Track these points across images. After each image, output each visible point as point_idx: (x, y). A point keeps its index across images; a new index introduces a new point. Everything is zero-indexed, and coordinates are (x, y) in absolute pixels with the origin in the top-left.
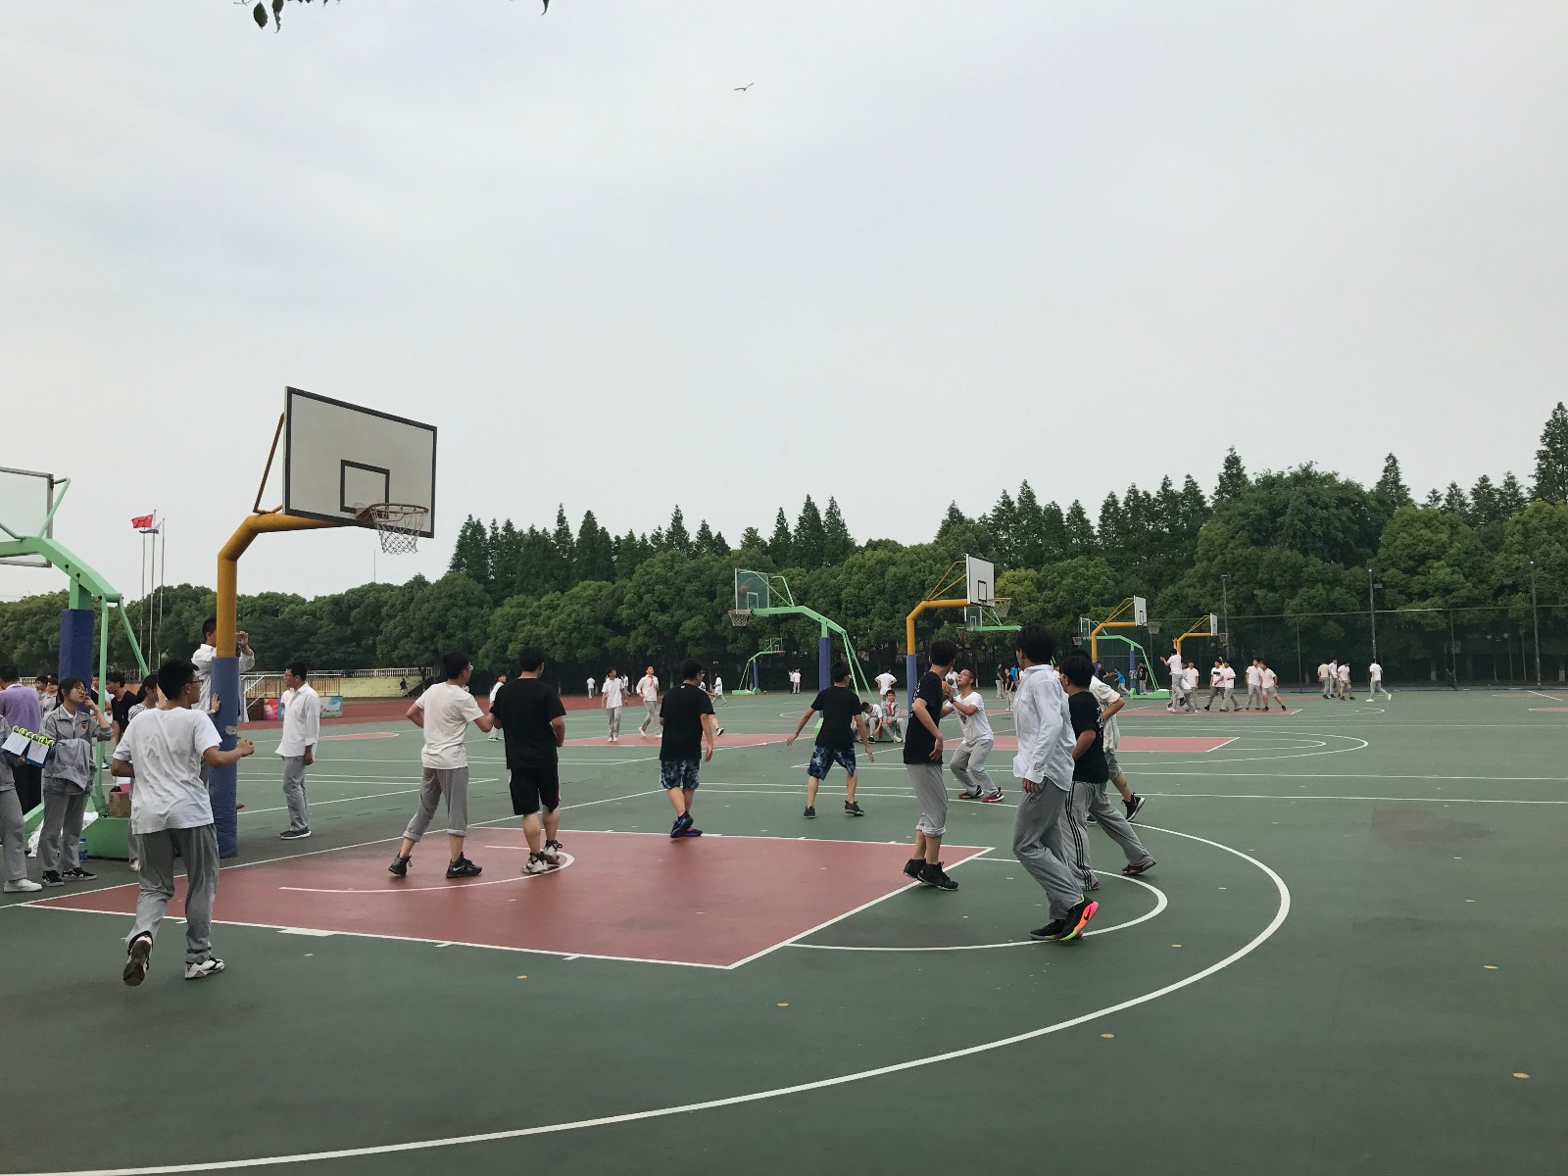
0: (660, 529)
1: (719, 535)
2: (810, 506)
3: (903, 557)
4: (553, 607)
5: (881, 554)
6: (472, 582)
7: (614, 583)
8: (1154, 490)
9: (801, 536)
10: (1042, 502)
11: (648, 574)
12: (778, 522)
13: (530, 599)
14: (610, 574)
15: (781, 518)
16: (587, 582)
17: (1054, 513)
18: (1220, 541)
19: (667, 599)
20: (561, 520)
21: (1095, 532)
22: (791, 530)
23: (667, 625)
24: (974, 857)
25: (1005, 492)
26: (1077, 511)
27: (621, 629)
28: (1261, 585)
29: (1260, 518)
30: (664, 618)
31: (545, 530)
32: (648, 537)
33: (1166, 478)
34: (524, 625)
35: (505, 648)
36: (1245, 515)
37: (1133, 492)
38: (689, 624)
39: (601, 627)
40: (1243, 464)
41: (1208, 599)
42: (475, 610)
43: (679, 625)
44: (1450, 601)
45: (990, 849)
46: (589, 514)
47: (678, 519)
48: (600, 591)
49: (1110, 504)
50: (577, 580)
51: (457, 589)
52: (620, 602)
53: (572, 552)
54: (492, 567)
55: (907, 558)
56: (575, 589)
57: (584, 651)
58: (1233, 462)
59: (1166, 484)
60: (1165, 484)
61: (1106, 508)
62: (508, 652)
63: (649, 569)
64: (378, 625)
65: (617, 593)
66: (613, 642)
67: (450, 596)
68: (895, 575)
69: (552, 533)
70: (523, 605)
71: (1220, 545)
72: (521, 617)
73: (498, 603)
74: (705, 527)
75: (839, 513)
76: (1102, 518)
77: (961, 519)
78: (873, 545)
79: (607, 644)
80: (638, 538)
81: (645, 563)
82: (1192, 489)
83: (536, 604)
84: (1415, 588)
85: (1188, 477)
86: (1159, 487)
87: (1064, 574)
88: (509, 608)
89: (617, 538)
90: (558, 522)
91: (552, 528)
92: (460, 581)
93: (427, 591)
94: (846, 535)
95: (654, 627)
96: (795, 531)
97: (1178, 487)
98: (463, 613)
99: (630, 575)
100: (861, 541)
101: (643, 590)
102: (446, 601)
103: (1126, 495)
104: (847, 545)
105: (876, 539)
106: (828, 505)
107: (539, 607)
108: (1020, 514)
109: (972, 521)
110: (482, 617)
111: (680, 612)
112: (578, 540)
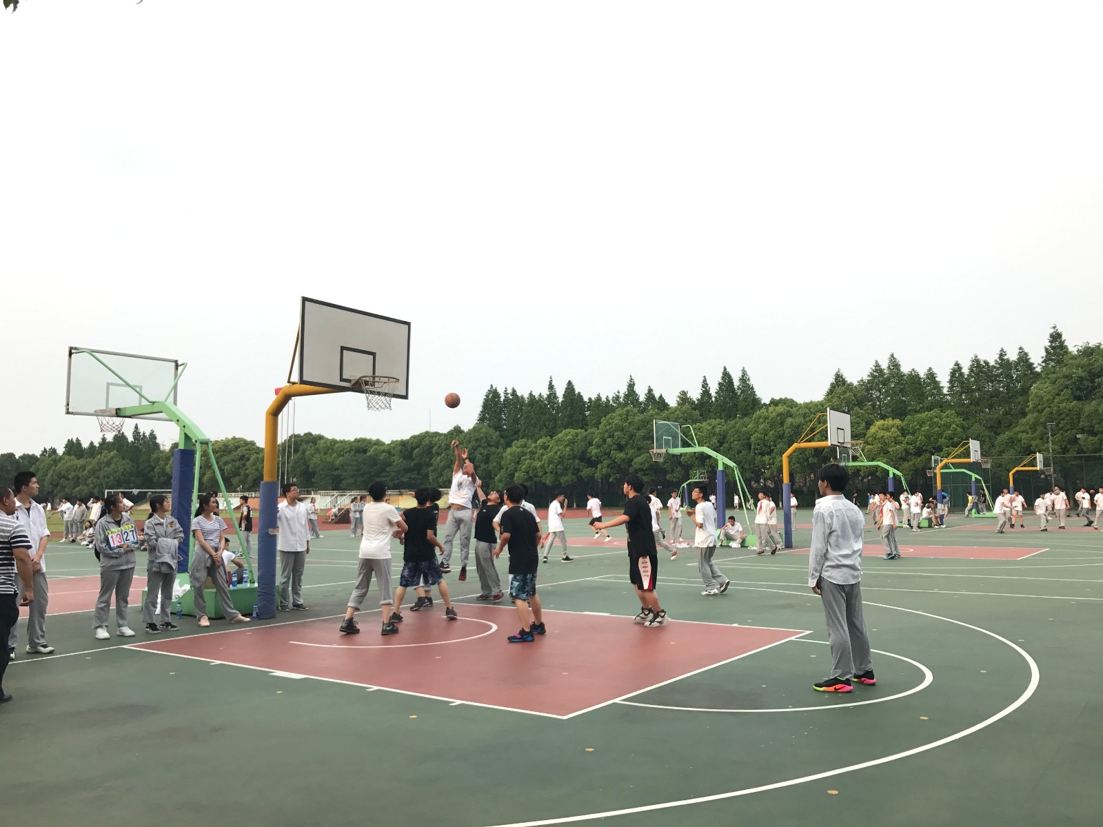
0: (619, 392)
1: (661, 397)
2: (726, 376)
3: (798, 410)
4: (544, 447)
5: (780, 409)
6: (491, 431)
7: (586, 431)
8: (992, 359)
9: (720, 397)
10: (905, 369)
11: (609, 424)
12: (703, 386)
13: (530, 441)
14: (583, 424)
15: (705, 384)
16: (568, 430)
17: (914, 377)
18: (1048, 397)
19: (623, 442)
20: (551, 387)
21: (945, 391)
22: (713, 392)
23: (623, 460)
24: (792, 638)
25: (877, 362)
26: (931, 375)
27: (592, 463)
28: (1083, 431)
29: (1081, 379)
30: (622, 455)
31: (540, 394)
32: (610, 398)
33: (1002, 350)
34: (525, 460)
35: (512, 475)
36: (1069, 377)
37: (976, 361)
38: (638, 460)
39: (577, 461)
40: (1064, 338)
41: (1038, 441)
42: (493, 449)
43: (632, 460)
45: (808, 632)
46: (570, 383)
47: (631, 386)
48: (577, 436)
49: (957, 370)
50: (561, 429)
51: (482, 435)
52: (590, 444)
53: (558, 410)
54: (505, 420)
55: (800, 411)
56: (560, 435)
57: (566, 478)
58: (1056, 337)
60: (1001, 355)
61: (953, 374)
62: (515, 479)
63: (611, 421)
64: (430, 459)
65: (589, 437)
66: (586, 472)
67: (477, 440)
68: (792, 425)
69: (545, 396)
70: (525, 446)
71: (1048, 400)
72: (524, 454)
73: (509, 445)
74: (650, 390)
75: (749, 379)
76: (951, 381)
77: (844, 382)
78: (774, 403)
79: (582, 474)
80: (604, 399)
81: (608, 417)
82: (1024, 357)
83: (533, 445)
85: (1021, 348)
86: (997, 357)
87: (922, 424)
88: (515, 448)
89: (590, 399)
90: (549, 388)
91: (545, 393)
92: (484, 430)
93: (462, 436)
94: (755, 395)
95: (614, 461)
96: (716, 393)
97: (1013, 356)
98: (485, 452)
99: (597, 425)
100: (766, 400)
101: (606, 435)
102: (473, 443)
103: (970, 363)
104: (755, 403)
105: (777, 398)
106: (740, 374)
107: (536, 447)
108: (888, 379)
109: (851, 384)
110: (498, 454)
111: (632, 451)
112: (563, 402)
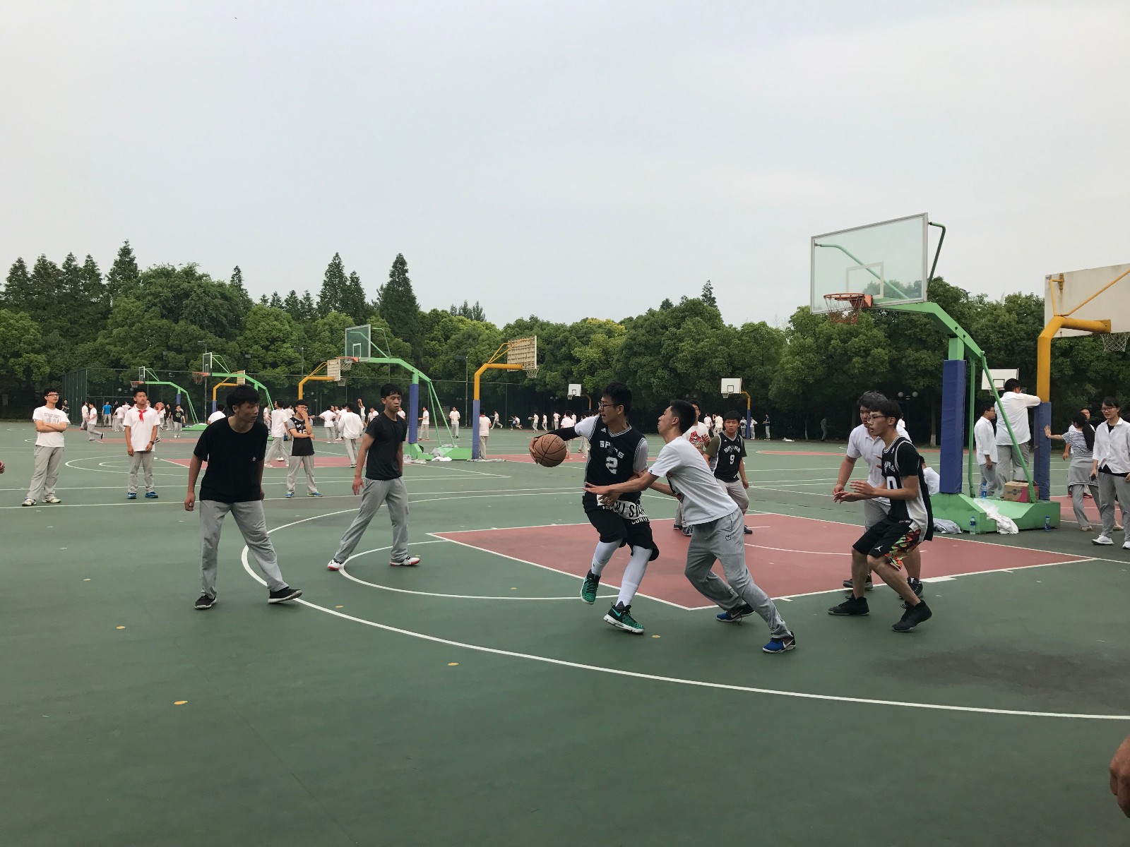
28: (169, 348)
33: (71, 255)
37: (43, 261)
40: (135, 255)
44: (292, 370)
58: (126, 252)
59: (70, 259)
60: (68, 259)
61: (14, 271)
82: (91, 269)
84: (270, 360)
85: (89, 256)
97: (81, 263)
103: (36, 262)
